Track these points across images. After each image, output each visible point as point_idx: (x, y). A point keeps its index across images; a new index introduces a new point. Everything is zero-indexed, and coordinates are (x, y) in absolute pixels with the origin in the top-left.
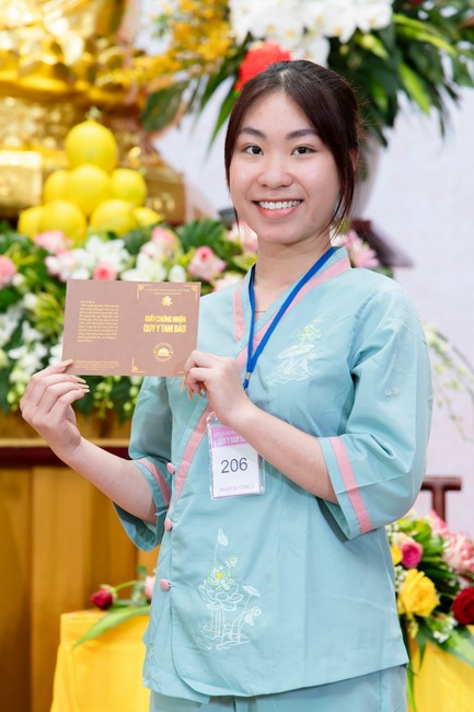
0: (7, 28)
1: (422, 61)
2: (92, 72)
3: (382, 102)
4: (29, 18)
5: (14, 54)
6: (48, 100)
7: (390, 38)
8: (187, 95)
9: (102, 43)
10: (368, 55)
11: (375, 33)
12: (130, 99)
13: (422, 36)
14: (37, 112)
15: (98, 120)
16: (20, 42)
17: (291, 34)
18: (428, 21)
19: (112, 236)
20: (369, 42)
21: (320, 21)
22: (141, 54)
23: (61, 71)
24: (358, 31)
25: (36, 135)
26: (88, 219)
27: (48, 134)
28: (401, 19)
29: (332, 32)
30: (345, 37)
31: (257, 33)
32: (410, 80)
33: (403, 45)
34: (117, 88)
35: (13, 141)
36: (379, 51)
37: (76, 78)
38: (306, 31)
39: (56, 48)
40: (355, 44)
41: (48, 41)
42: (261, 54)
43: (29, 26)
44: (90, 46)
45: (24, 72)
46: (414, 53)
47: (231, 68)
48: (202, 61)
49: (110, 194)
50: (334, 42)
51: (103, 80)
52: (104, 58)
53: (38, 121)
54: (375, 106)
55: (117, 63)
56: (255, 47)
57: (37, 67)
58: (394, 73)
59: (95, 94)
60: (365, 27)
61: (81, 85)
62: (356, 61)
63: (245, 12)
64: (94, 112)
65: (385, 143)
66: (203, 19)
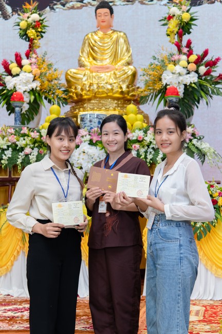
0: (111, 84)
1: (205, 90)
2: (128, 93)
3: (197, 98)
4: (115, 81)
5: (112, 89)
6: (118, 99)
7: (198, 85)
8: (150, 97)
9: (130, 86)
10: (193, 88)
11: (194, 83)
12: (135, 98)
13: (205, 84)
14: (116, 102)
15: (133, 103)
16: (114, 86)
17: (176, 83)
18: (204, 80)
19: (140, 130)
20: (193, 85)
21: (182, 81)
22: (138, 88)
23: (122, 93)
24: (191, 83)
25: (116, 107)
26: (132, 126)
27: (118, 107)
28: (200, 80)
29: (185, 83)
30: (188, 85)
31: (168, 84)
32: (203, 94)
33: (201, 86)
34: (134, 96)
35: (111, 108)
36: (196, 87)
37: (125, 94)
38: (179, 83)
39: (121, 88)
40: (190, 86)
41: (119, 86)
42: (170, 88)
43: (115, 83)
44: (128, 87)
45: (114, 94)
46: (203, 88)
47: (162, 91)
48: (154, 89)
49: (137, 120)
50: (185, 85)
51: (130, 94)
52: (131, 89)
53: (116, 104)
54: (196, 99)
55: (133, 90)
56: (168, 87)
57: (117, 92)
58: (199, 92)
59: (129, 97)
60: (192, 82)
61: (126, 96)
62: (191, 89)
63: (165, 79)
64: (132, 102)
65: (197, 107)
66: (155, 80)
